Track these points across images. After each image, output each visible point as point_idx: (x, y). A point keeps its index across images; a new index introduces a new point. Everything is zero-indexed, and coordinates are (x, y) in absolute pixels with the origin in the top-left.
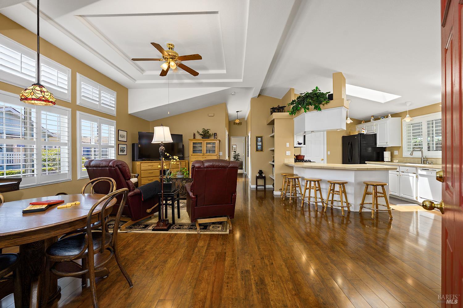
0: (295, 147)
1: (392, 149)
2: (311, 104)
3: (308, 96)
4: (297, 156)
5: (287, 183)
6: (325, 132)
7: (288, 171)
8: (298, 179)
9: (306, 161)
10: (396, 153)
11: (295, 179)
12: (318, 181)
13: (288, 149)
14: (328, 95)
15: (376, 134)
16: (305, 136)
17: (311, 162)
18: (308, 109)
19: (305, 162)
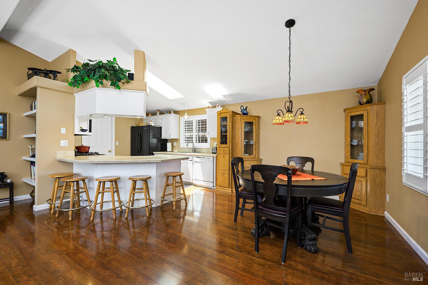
0: (75, 135)
1: (173, 141)
2: (105, 77)
3: (100, 66)
4: (77, 148)
5: (64, 187)
6: (114, 118)
7: (63, 170)
8: (83, 180)
9: (92, 154)
10: (175, 144)
11: (78, 182)
12: (116, 181)
13: (64, 137)
14: (128, 73)
15: (161, 127)
16: (90, 121)
17: (99, 154)
18: (102, 83)
19: (90, 155)
